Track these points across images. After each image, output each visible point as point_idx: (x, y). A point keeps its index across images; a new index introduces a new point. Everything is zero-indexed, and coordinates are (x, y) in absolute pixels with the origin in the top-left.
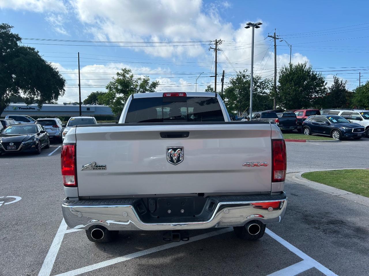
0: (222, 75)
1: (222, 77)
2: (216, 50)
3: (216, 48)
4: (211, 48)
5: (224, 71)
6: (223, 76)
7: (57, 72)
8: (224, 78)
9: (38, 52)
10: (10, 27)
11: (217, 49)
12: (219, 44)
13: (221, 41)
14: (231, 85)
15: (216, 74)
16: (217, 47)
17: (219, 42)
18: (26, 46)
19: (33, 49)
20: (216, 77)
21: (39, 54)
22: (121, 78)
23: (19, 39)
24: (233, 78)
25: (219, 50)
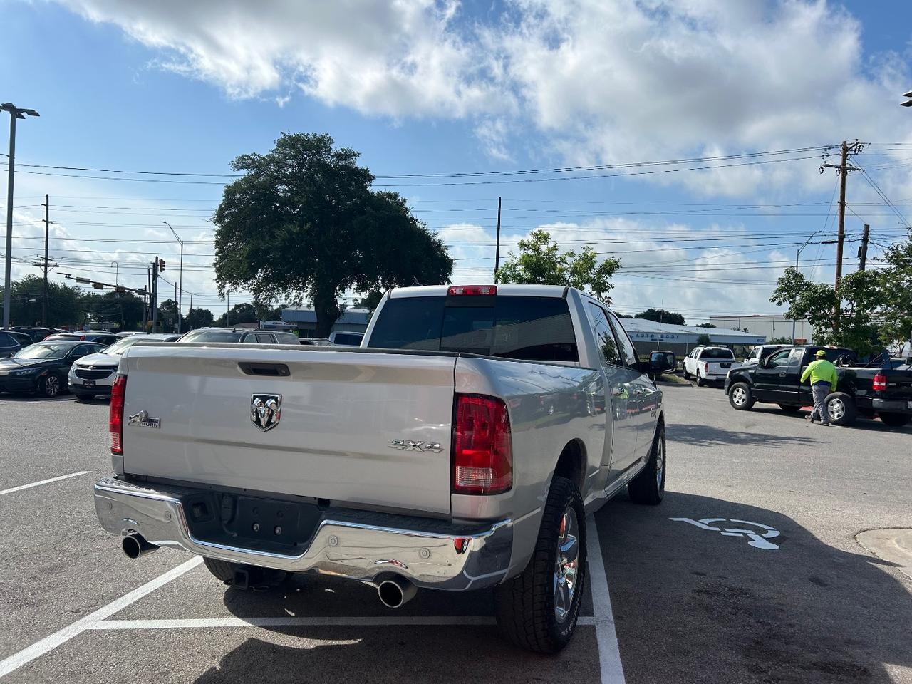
0: (861, 237)
1: (860, 244)
2: (843, 170)
3: (844, 163)
4: (827, 166)
5: (867, 227)
6: (865, 241)
7: (439, 244)
8: (868, 245)
9: (405, 201)
10: (355, 155)
11: (847, 166)
12: (853, 153)
13: (858, 145)
14: (889, 266)
15: (842, 237)
16: (847, 161)
17: (854, 149)
18: (383, 191)
19: (396, 195)
20: (841, 242)
21: (406, 205)
22: (530, 252)
23: (370, 178)
24: (896, 244)
25: (854, 169)
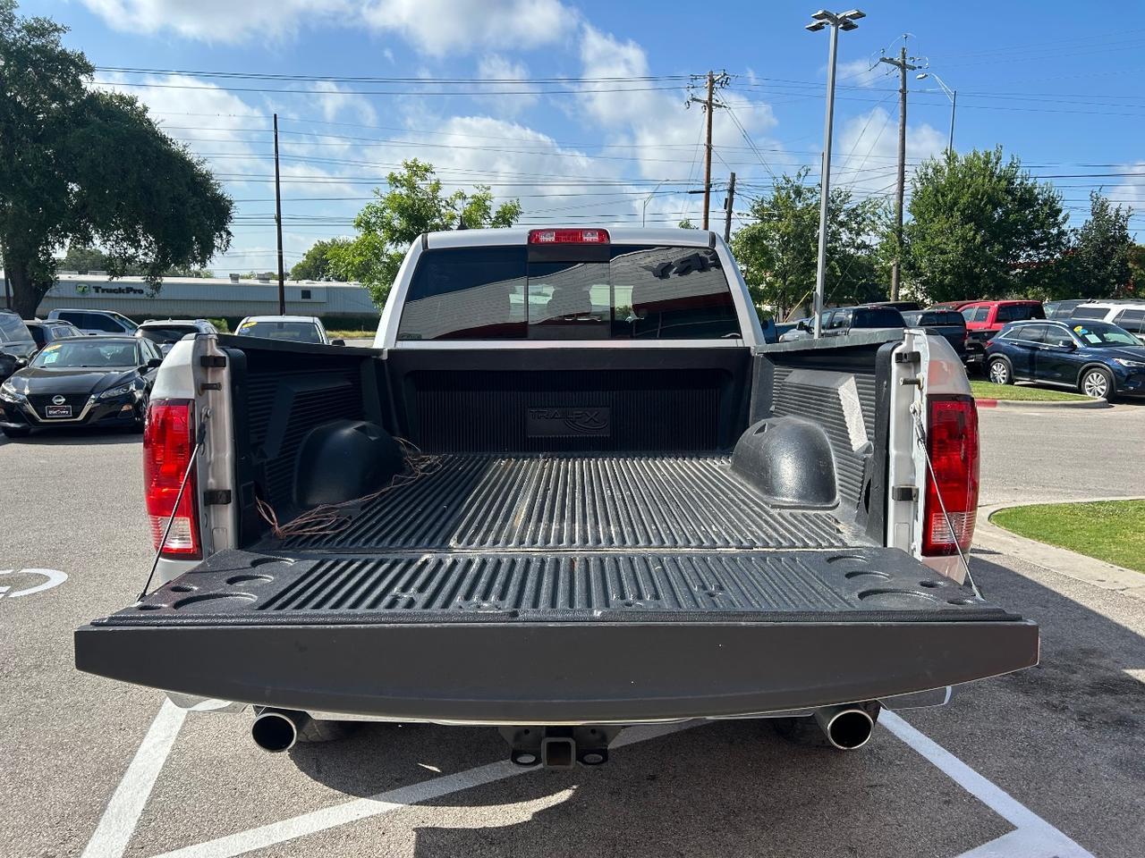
0: (727, 187)
1: (726, 195)
2: (709, 105)
3: (710, 99)
4: (694, 99)
5: (733, 175)
6: (731, 191)
7: (206, 178)
8: (735, 196)
9: (146, 109)
10: (57, 30)
11: (714, 101)
13: (726, 77)
14: (754, 221)
15: (709, 186)
16: (714, 96)
17: (720, 81)
18: (110, 92)
19: (131, 102)
20: (707, 192)
21: (148, 115)
22: (404, 191)
23: (88, 70)
24: (761, 196)
25: (720, 106)
